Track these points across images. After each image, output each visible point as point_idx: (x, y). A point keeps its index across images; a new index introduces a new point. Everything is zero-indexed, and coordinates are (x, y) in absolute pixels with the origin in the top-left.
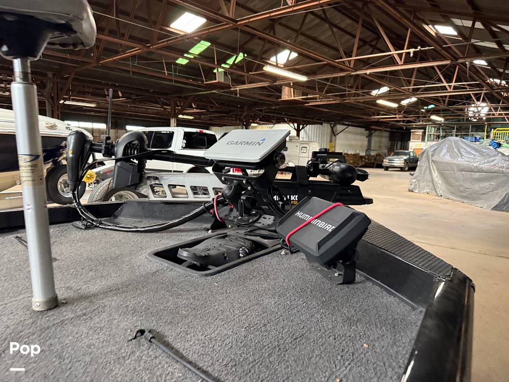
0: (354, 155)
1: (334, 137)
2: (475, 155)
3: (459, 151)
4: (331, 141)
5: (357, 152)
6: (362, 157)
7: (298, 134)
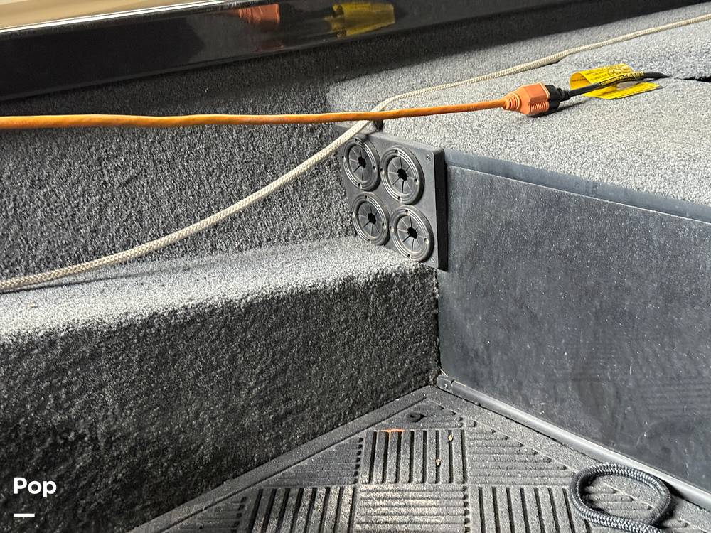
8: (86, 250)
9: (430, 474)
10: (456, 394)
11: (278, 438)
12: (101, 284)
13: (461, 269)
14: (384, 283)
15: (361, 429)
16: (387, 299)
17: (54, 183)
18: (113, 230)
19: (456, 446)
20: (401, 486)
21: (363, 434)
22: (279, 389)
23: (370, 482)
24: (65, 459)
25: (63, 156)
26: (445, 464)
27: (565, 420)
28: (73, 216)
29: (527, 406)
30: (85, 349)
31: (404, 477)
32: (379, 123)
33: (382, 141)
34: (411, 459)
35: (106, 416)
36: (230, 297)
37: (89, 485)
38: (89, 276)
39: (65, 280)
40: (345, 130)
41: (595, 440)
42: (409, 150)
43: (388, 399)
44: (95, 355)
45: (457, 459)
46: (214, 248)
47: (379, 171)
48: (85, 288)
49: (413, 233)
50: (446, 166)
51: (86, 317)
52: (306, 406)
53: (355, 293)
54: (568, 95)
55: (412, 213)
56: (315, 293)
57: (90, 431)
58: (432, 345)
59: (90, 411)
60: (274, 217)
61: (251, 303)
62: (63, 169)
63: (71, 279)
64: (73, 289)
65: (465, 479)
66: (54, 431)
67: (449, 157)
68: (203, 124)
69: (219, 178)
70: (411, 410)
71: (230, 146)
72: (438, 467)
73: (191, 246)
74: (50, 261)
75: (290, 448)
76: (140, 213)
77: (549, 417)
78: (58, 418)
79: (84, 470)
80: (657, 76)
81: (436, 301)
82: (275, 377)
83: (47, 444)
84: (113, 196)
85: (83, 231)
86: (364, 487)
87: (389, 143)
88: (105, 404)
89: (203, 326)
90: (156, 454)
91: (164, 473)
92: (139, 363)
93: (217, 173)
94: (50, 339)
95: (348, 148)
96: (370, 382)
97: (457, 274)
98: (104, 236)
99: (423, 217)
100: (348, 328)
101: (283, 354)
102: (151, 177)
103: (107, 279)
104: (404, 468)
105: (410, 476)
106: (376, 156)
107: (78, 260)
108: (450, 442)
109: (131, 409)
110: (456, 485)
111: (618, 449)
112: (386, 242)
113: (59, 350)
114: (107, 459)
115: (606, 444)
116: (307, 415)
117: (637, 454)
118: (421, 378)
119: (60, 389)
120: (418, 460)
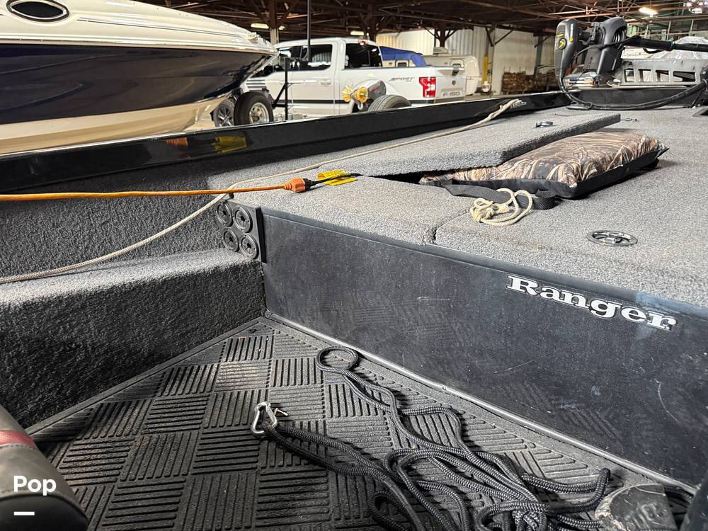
0: (519, 74)
1: (490, 49)
4: (486, 55)
5: (523, 70)
6: (528, 78)
7: (442, 45)
8: (82, 257)
9: (256, 356)
10: (273, 320)
11: (183, 344)
12: (88, 273)
13: (272, 262)
14: (235, 269)
15: (226, 338)
16: (237, 277)
17: (65, 225)
18: (97, 247)
19: (269, 343)
20: (240, 362)
21: (226, 340)
22: (182, 321)
23: (226, 361)
24: (71, 357)
25: (69, 212)
26: (263, 351)
27: (319, 328)
28: (75, 241)
29: (303, 323)
30: (78, 304)
31: (243, 358)
32: (231, 195)
33: (233, 203)
34: (247, 350)
35: (91, 336)
36: (154, 277)
37: (84, 369)
38: (84, 269)
39: (71, 272)
40: (215, 197)
41: (330, 336)
42: (245, 208)
43: (240, 324)
44: (84, 306)
45: (269, 348)
46: (150, 255)
47: (232, 217)
48: (80, 275)
49: (249, 246)
50: (262, 215)
51: (78, 289)
52: (197, 328)
53: (220, 274)
54: (315, 183)
55: (248, 236)
56: (199, 275)
57: (83, 343)
58: (261, 298)
59: (82, 334)
60: (181, 239)
61: (165, 280)
62: (69, 218)
63: (74, 271)
64: (73, 276)
65: (271, 356)
66: (63, 343)
67: (263, 210)
68: (142, 196)
69: (151, 221)
70: (251, 328)
71: (157, 206)
72: (259, 352)
73: (137, 253)
74: (64, 263)
75: (189, 348)
76: (110, 238)
77: (312, 327)
78: (65, 337)
79: (81, 362)
80: (357, 175)
81: (263, 277)
82: (180, 315)
83: (61, 350)
84: (96, 231)
85: (80, 248)
86: (223, 364)
87: (236, 204)
88: (90, 330)
89: (140, 292)
90: (119, 353)
91: (124, 362)
92: (107, 310)
93: (150, 218)
94: (60, 299)
95: (218, 206)
96: (231, 316)
97: (270, 264)
98: (92, 250)
99: (253, 238)
100: (217, 291)
101: (184, 304)
102: (115, 221)
103: (92, 270)
104: (244, 354)
105: (246, 357)
106: (231, 210)
107: (78, 262)
108: (267, 341)
109: (104, 332)
110: (267, 360)
111: (340, 339)
112: (238, 250)
113: (64, 305)
114: (93, 356)
115: (335, 337)
116: (198, 332)
117: (346, 341)
118: (258, 313)
119: (66, 323)
120: (250, 350)
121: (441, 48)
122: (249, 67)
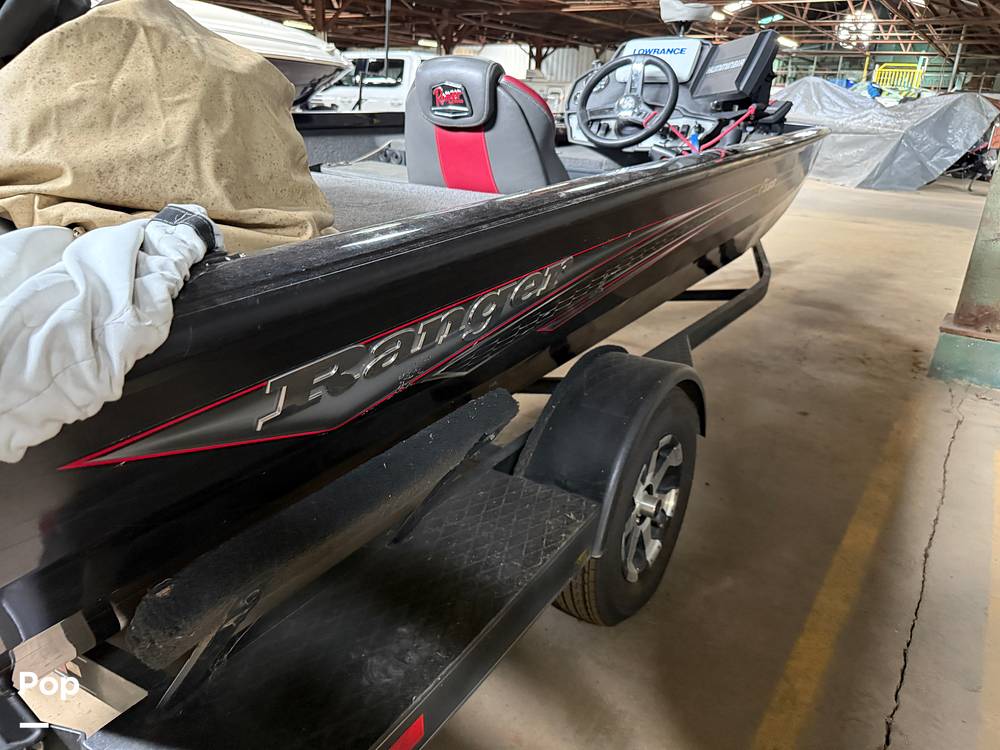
2: (842, 108)
3: (819, 100)
7: (538, 66)
121: (537, 71)
122: (320, 80)
